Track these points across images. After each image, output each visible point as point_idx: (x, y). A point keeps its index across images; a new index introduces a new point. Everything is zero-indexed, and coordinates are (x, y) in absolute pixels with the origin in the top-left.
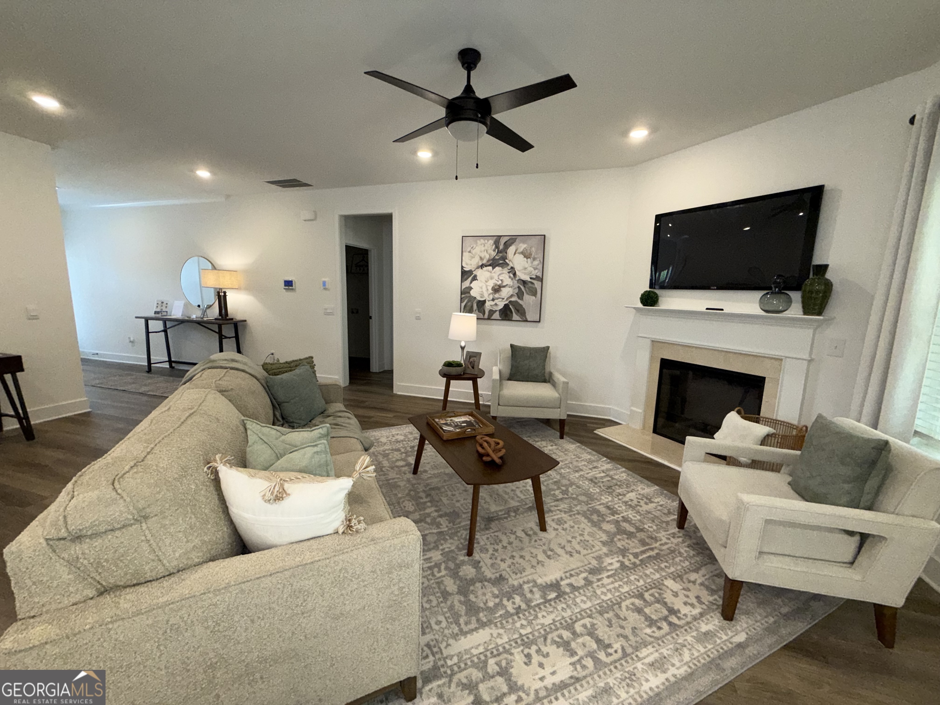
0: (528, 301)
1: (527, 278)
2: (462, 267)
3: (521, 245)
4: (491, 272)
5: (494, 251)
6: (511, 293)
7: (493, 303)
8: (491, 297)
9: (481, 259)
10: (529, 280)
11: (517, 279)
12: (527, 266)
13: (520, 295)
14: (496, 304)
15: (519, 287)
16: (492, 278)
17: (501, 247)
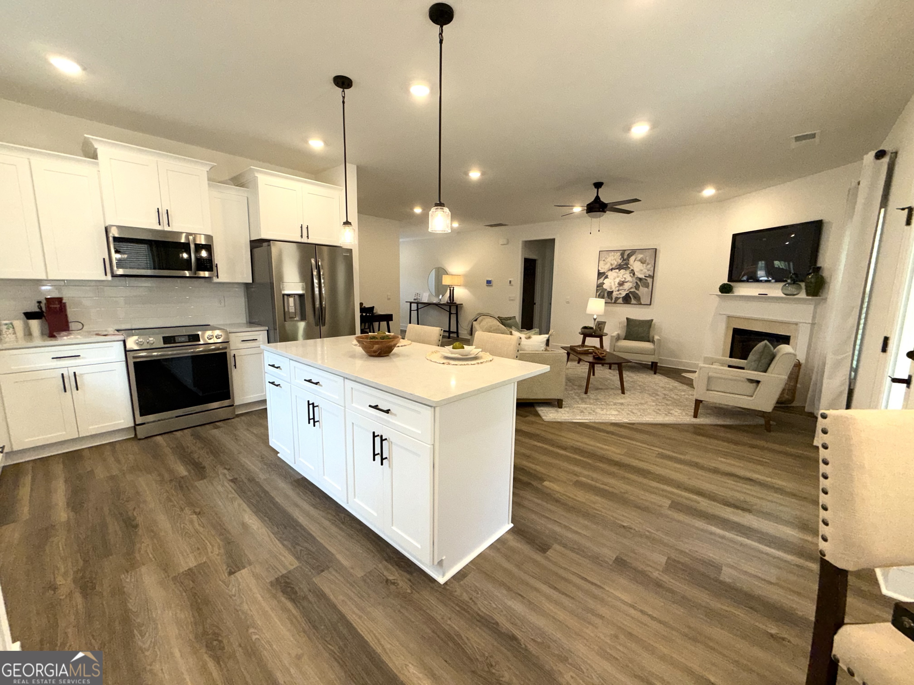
0: (643, 291)
1: (642, 276)
2: (599, 270)
3: (639, 255)
4: (617, 273)
5: (621, 259)
6: (630, 287)
7: (618, 293)
8: (617, 289)
9: (611, 265)
10: (644, 277)
11: (636, 276)
12: (642, 269)
13: (637, 287)
14: (620, 294)
15: (637, 283)
16: (618, 277)
17: (625, 257)
